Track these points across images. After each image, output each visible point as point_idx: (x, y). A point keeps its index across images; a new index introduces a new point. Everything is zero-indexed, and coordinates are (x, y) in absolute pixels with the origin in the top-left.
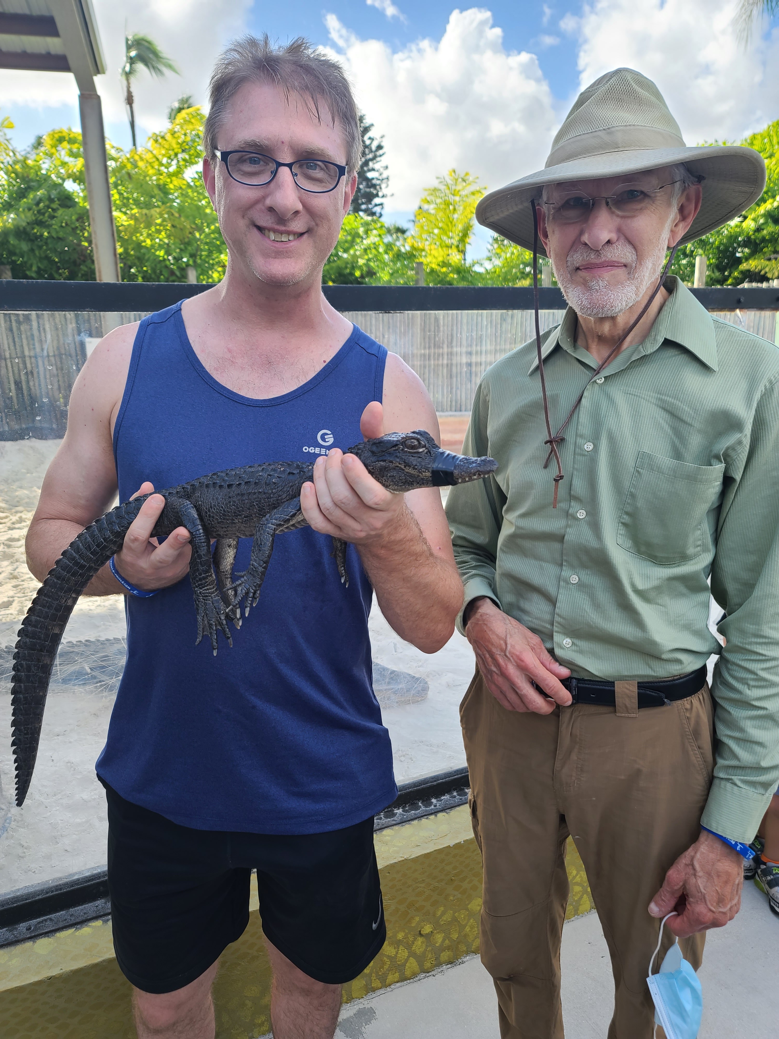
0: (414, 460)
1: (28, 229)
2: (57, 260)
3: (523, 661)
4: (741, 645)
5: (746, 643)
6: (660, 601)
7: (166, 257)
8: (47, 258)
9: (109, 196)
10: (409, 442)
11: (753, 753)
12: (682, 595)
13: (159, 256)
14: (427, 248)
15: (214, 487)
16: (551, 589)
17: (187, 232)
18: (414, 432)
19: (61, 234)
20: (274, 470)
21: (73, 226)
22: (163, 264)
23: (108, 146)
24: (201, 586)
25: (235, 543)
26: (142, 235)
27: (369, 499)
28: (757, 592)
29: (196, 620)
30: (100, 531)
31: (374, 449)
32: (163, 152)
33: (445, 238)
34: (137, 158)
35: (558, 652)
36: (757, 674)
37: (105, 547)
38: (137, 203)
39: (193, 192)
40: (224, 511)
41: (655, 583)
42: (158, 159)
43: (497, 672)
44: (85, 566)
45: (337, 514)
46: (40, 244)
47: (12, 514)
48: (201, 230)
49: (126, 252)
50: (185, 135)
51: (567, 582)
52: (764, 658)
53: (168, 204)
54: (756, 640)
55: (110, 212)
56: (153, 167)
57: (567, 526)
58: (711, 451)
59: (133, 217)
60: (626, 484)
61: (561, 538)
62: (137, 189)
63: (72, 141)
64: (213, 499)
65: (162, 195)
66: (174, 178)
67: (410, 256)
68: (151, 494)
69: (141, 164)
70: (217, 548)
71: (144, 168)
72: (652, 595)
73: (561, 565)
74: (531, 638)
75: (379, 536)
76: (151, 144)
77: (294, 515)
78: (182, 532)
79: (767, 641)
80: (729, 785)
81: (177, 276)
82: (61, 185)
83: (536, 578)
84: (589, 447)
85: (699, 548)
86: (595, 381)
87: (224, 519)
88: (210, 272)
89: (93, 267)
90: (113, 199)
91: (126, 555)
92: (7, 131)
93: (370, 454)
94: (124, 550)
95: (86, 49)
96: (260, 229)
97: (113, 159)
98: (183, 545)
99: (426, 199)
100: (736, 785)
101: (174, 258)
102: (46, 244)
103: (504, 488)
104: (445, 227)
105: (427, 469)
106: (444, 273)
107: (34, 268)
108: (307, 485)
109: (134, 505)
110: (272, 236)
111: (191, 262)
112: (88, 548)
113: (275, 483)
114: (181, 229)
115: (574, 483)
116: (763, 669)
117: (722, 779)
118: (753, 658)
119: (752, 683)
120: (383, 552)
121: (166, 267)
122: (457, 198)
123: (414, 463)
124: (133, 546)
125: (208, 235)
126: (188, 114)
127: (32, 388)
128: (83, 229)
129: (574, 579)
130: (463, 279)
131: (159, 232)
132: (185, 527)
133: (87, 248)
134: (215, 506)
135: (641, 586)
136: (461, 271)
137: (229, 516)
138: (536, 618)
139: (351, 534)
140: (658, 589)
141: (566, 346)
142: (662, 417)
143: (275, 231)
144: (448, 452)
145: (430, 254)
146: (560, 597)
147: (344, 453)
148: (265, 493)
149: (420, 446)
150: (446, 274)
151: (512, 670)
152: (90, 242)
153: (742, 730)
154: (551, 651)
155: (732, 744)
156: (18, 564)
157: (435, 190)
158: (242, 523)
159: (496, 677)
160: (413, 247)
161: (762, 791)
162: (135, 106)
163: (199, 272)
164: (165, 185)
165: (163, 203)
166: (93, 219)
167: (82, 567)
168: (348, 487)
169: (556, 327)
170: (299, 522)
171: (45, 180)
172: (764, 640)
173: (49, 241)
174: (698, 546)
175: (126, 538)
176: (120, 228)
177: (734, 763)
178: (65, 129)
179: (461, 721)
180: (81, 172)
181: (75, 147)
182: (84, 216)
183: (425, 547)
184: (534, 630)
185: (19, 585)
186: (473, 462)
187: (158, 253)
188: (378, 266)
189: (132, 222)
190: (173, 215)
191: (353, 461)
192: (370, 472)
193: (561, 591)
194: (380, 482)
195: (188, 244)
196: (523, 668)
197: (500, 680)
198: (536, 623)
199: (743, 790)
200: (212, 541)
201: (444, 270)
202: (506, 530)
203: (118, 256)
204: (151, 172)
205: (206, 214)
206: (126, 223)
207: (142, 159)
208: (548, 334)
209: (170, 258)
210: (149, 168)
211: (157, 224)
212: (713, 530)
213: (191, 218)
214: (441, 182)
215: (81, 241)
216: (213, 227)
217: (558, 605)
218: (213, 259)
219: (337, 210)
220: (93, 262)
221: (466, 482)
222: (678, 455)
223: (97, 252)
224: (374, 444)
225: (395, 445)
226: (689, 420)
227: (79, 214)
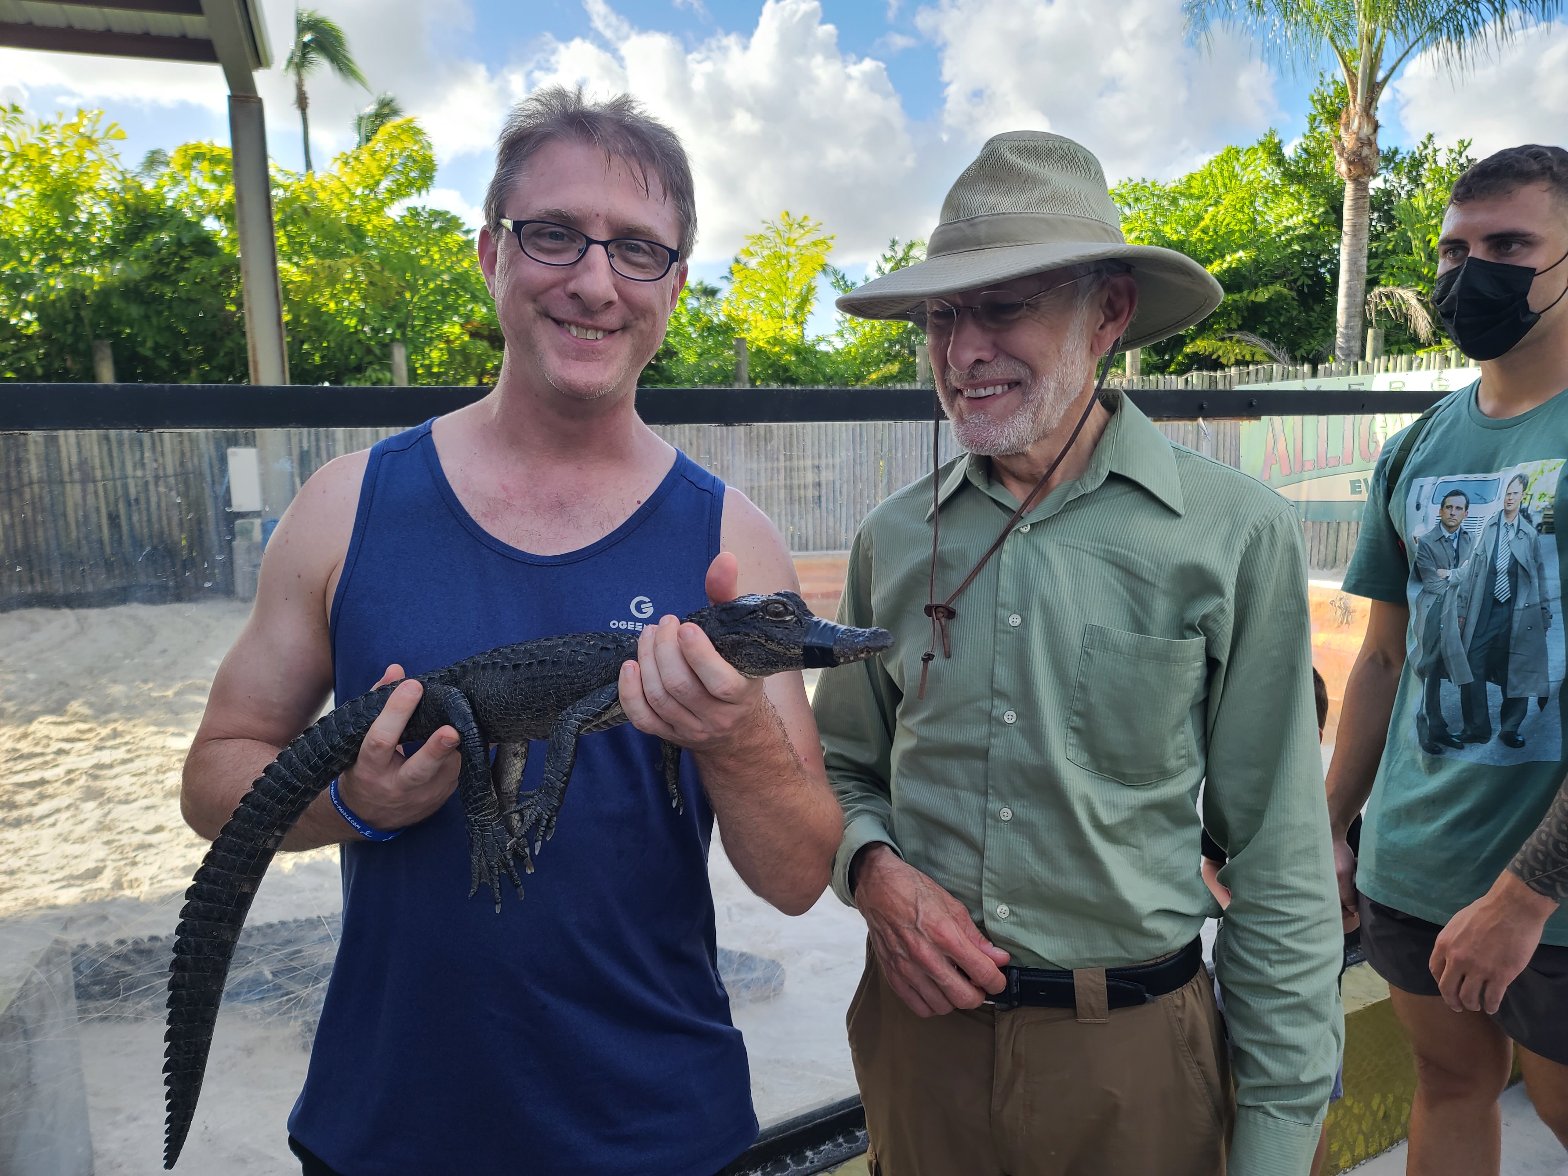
0: (777, 632)
1: (142, 286)
2: (184, 331)
3: (942, 936)
4: (1253, 901)
5: (1260, 898)
6: (1133, 841)
7: (359, 328)
8: (171, 329)
9: (272, 240)
10: (771, 608)
11: (1288, 1063)
12: (1165, 831)
13: (348, 326)
14: (751, 318)
15: (494, 669)
16: (975, 830)
17: (394, 292)
18: (778, 594)
19: (194, 295)
20: (580, 644)
21: (214, 282)
22: (355, 338)
23: (272, 171)
24: (477, 811)
25: (524, 750)
26: (321, 295)
27: (716, 686)
28: (1268, 823)
29: (470, 861)
30: (324, 736)
31: (724, 616)
32: (357, 178)
33: (775, 304)
34: (316, 186)
35: (990, 925)
36: (1279, 944)
37: (331, 759)
38: (315, 249)
39: (402, 235)
40: (507, 703)
41: (1126, 814)
42: (348, 189)
43: (904, 955)
44: (299, 788)
45: (670, 706)
46: (161, 308)
47: (100, 725)
48: (414, 290)
49: (296, 320)
50: (392, 156)
51: (997, 818)
52: (1286, 918)
53: (365, 253)
54: (1273, 892)
55: (274, 262)
56: (341, 200)
57: (990, 735)
58: (1182, 619)
59: (308, 270)
60: (1073, 671)
61: (983, 754)
62: (315, 230)
63: (216, 160)
64: (491, 686)
65: (355, 240)
66: (373, 217)
67: (725, 330)
68: (402, 681)
69: (322, 195)
70: (497, 758)
71: (326, 202)
72: (1122, 832)
73: (986, 794)
74: (951, 905)
75: (727, 740)
76: (337, 169)
77: (608, 708)
78: (448, 732)
79: (1288, 892)
80: (1260, 1117)
81: (375, 356)
82: (197, 224)
83: (950, 814)
84: (1015, 620)
85: (1183, 761)
86: (1018, 530)
87: (506, 714)
88: (427, 350)
89: (243, 342)
90: (278, 244)
91: (361, 770)
92: (113, 143)
93: (717, 623)
94: (360, 761)
95: (243, 33)
96: (558, 322)
97: (278, 186)
98: (449, 752)
99: (748, 250)
100: (1269, 1114)
101: (373, 329)
102: (170, 308)
103: (896, 678)
104: (776, 289)
105: (796, 644)
106: (776, 354)
107: (150, 344)
108: (629, 664)
109: (377, 696)
110: (574, 331)
111: (398, 336)
112: (306, 761)
113: (580, 662)
114: (384, 288)
115: (996, 672)
116: (1287, 935)
117: (1249, 1107)
118: (1272, 918)
119: (1274, 957)
120: (731, 763)
121: (359, 341)
122: (792, 250)
123: (779, 636)
124: (374, 755)
125: (423, 298)
126: (395, 127)
127: (137, 525)
128: (230, 287)
129: (1006, 814)
130: (805, 361)
131: (349, 291)
132: (453, 726)
133: (233, 314)
134: (493, 695)
135: (1107, 818)
136: (804, 353)
137: (513, 710)
138: (957, 876)
139: (688, 736)
140: (1129, 822)
141: (977, 481)
142: (1109, 575)
143: (578, 325)
144: (824, 621)
145: (756, 328)
146: (989, 842)
147: (682, 622)
148: (566, 677)
149: (787, 612)
150: (779, 356)
151: (926, 950)
152: (240, 306)
153: (1268, 1030)
154: (981, 925)
155: (1257, 1053)
156: (111, 805)
157: (760, 237)
158: (532, 719)
159: (902, 963)
160: (729, 316)
161: (1306, 1120)
162: (309, 111)
163: (411, 350)
164: (359, 225)
165: (356, 251)
166: (247, 272)
167: (294, 789)
168: (685, 669)
169: (963, 457)
170: (613, 718)
171: (172, 216)
172: (1284, 892)
173: (174, 304)
174: (1183, 757)
175: (364, 745)
176: (289, 287)
177: (1262, 1081)
178: (205, 142)
179: (850, 1039)
180: (229, 204)
181: (219, 171)
182: (231, 268)
183: (791, 757)
184: (954, 894)
185: (113, 841)
186: (859, 635)
187: (346, 322)
188: (679, 343)
189: (308, 278)
190: (371, 267)
191: (695, 632)
192: (717, 649)
193: (989, 832)
194: (731, 663)
195: (394, 309)
196: (943, 948)
197: (908, 967)
198: (956, 884)
199: (1281, 1122)
200: (492, 746)
201: (777, 349)
202: (902, 744)
203: (283, 326)
204: (338, 206)
205: (423, 268)
206: (296, 279)
207: (324, 188)
208: (950, 467)
209: (367, 329)
210: (335, 201)
211: (346, 281)
212: (1200, 734)
213: (399, 272)
214: (769, 228)
215: (225, 304)
216: (432, 285)
217: (987, 853)
218: (432, 332)
219: (664, 304)
220: (244, 334)
221: (850, 662)
222: (1139, 626)
223: (250, 321)
224: (724, 610)
225: (752, 611)
226: (1150, 578)
227: (224, 266)
